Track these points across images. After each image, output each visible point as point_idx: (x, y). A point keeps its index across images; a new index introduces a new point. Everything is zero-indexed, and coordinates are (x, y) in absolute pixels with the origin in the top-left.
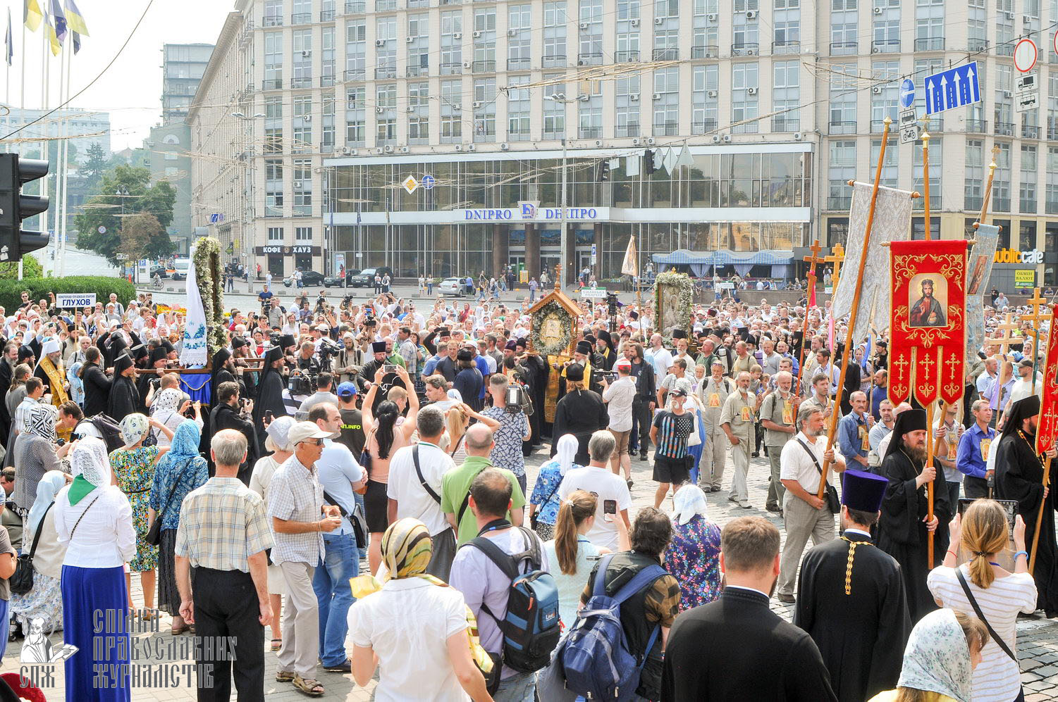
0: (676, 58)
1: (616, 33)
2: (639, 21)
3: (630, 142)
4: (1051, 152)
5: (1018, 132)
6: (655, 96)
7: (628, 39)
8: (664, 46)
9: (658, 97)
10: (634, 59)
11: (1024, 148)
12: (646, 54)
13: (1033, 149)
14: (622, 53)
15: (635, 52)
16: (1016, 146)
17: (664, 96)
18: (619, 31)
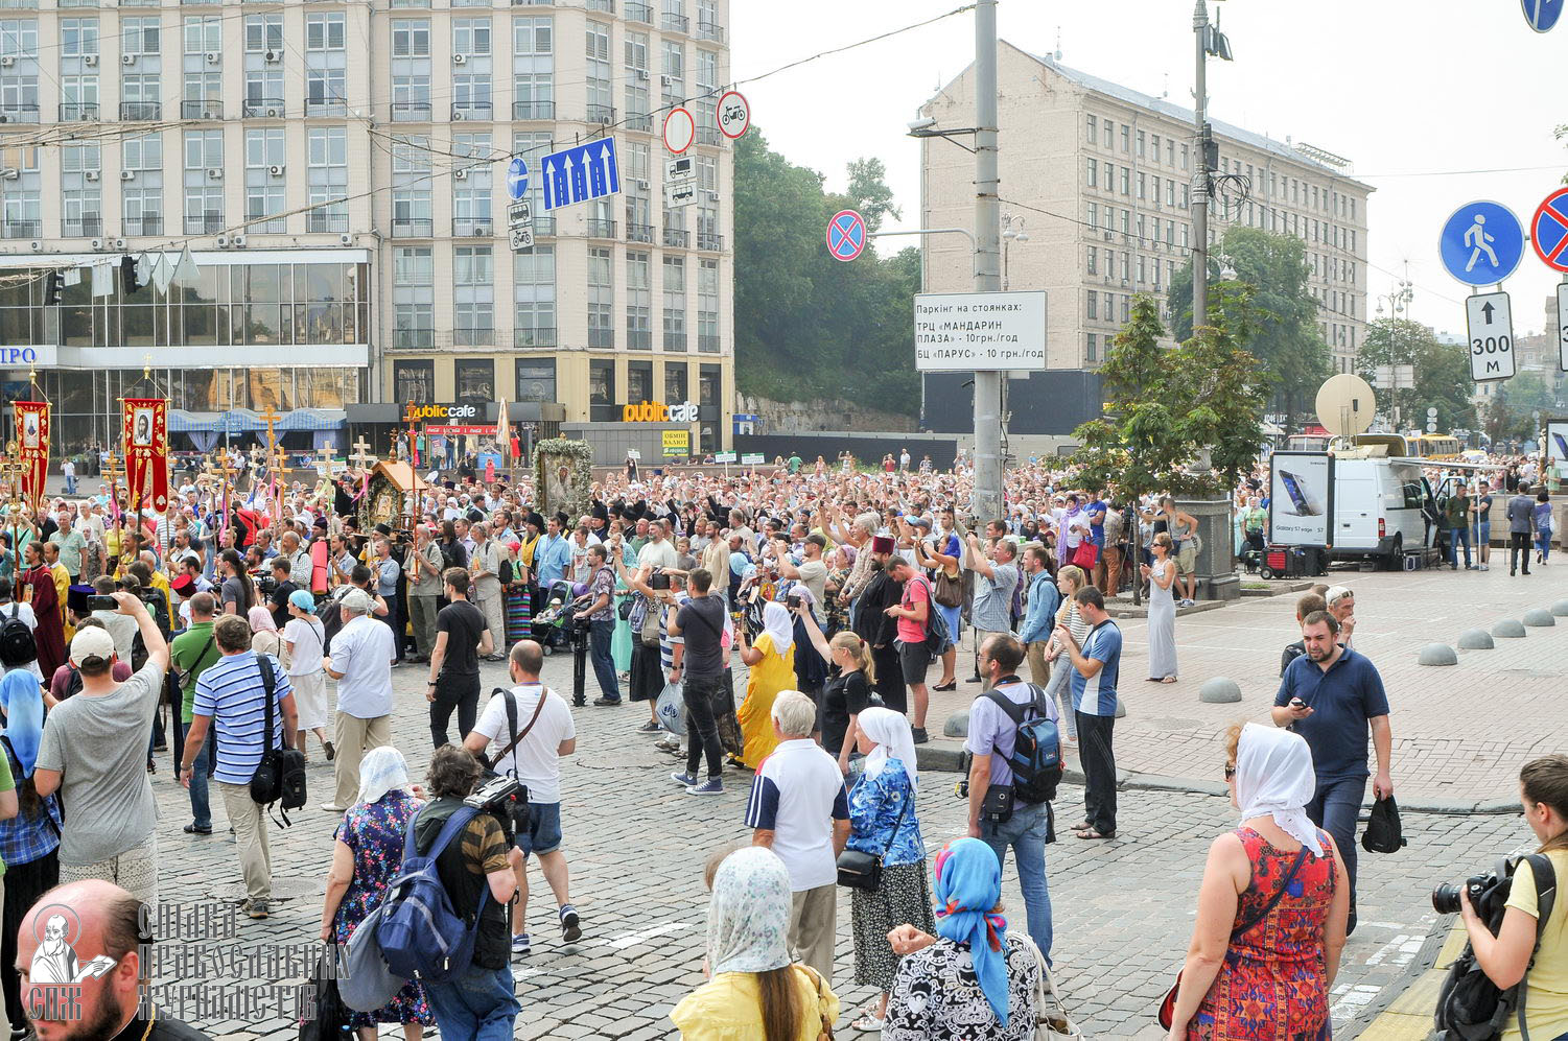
0: (158, 117)
1: (60, 75)
2: (97, 58)
3: (87, 244)
4: (703, 266)
5: (659, 238)
6: (125, 175)
7: (81, 85)
8: (139, 97)
9: (130, 176)
10: (90, 117)
11: (667, 260)
12: (109, 110)
13: (679, 261)
14: (72, 106)
15: (91, 106)
16: (657, 258)
17: (140, 176)
18: (65, 72)
